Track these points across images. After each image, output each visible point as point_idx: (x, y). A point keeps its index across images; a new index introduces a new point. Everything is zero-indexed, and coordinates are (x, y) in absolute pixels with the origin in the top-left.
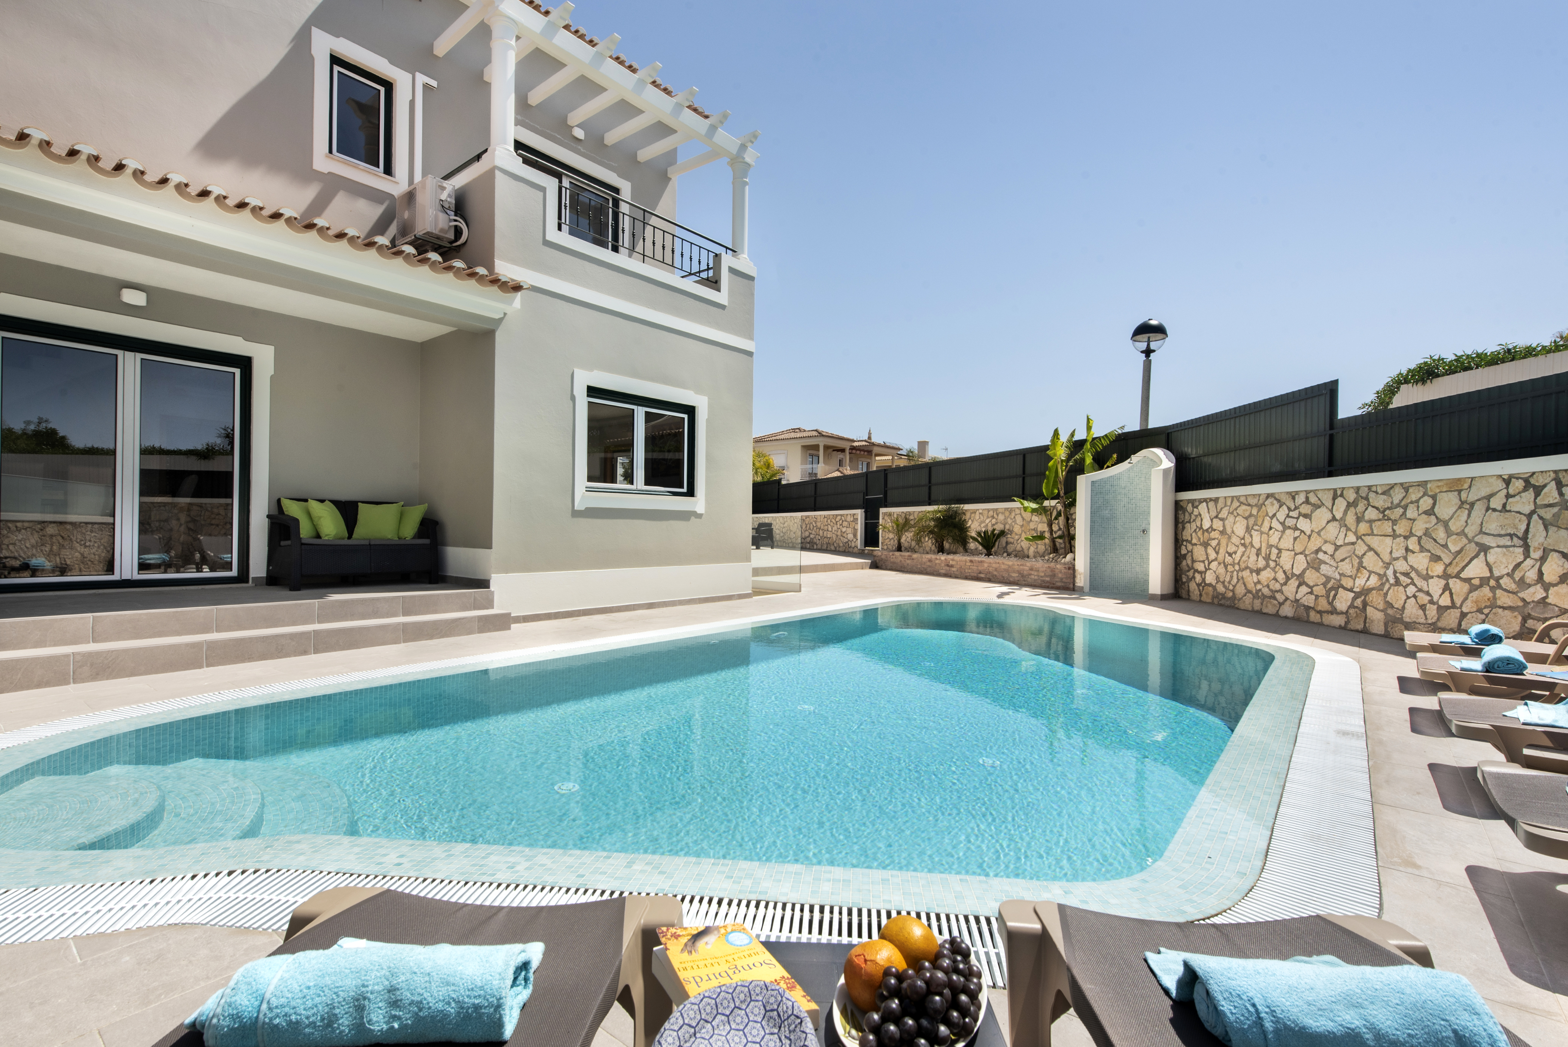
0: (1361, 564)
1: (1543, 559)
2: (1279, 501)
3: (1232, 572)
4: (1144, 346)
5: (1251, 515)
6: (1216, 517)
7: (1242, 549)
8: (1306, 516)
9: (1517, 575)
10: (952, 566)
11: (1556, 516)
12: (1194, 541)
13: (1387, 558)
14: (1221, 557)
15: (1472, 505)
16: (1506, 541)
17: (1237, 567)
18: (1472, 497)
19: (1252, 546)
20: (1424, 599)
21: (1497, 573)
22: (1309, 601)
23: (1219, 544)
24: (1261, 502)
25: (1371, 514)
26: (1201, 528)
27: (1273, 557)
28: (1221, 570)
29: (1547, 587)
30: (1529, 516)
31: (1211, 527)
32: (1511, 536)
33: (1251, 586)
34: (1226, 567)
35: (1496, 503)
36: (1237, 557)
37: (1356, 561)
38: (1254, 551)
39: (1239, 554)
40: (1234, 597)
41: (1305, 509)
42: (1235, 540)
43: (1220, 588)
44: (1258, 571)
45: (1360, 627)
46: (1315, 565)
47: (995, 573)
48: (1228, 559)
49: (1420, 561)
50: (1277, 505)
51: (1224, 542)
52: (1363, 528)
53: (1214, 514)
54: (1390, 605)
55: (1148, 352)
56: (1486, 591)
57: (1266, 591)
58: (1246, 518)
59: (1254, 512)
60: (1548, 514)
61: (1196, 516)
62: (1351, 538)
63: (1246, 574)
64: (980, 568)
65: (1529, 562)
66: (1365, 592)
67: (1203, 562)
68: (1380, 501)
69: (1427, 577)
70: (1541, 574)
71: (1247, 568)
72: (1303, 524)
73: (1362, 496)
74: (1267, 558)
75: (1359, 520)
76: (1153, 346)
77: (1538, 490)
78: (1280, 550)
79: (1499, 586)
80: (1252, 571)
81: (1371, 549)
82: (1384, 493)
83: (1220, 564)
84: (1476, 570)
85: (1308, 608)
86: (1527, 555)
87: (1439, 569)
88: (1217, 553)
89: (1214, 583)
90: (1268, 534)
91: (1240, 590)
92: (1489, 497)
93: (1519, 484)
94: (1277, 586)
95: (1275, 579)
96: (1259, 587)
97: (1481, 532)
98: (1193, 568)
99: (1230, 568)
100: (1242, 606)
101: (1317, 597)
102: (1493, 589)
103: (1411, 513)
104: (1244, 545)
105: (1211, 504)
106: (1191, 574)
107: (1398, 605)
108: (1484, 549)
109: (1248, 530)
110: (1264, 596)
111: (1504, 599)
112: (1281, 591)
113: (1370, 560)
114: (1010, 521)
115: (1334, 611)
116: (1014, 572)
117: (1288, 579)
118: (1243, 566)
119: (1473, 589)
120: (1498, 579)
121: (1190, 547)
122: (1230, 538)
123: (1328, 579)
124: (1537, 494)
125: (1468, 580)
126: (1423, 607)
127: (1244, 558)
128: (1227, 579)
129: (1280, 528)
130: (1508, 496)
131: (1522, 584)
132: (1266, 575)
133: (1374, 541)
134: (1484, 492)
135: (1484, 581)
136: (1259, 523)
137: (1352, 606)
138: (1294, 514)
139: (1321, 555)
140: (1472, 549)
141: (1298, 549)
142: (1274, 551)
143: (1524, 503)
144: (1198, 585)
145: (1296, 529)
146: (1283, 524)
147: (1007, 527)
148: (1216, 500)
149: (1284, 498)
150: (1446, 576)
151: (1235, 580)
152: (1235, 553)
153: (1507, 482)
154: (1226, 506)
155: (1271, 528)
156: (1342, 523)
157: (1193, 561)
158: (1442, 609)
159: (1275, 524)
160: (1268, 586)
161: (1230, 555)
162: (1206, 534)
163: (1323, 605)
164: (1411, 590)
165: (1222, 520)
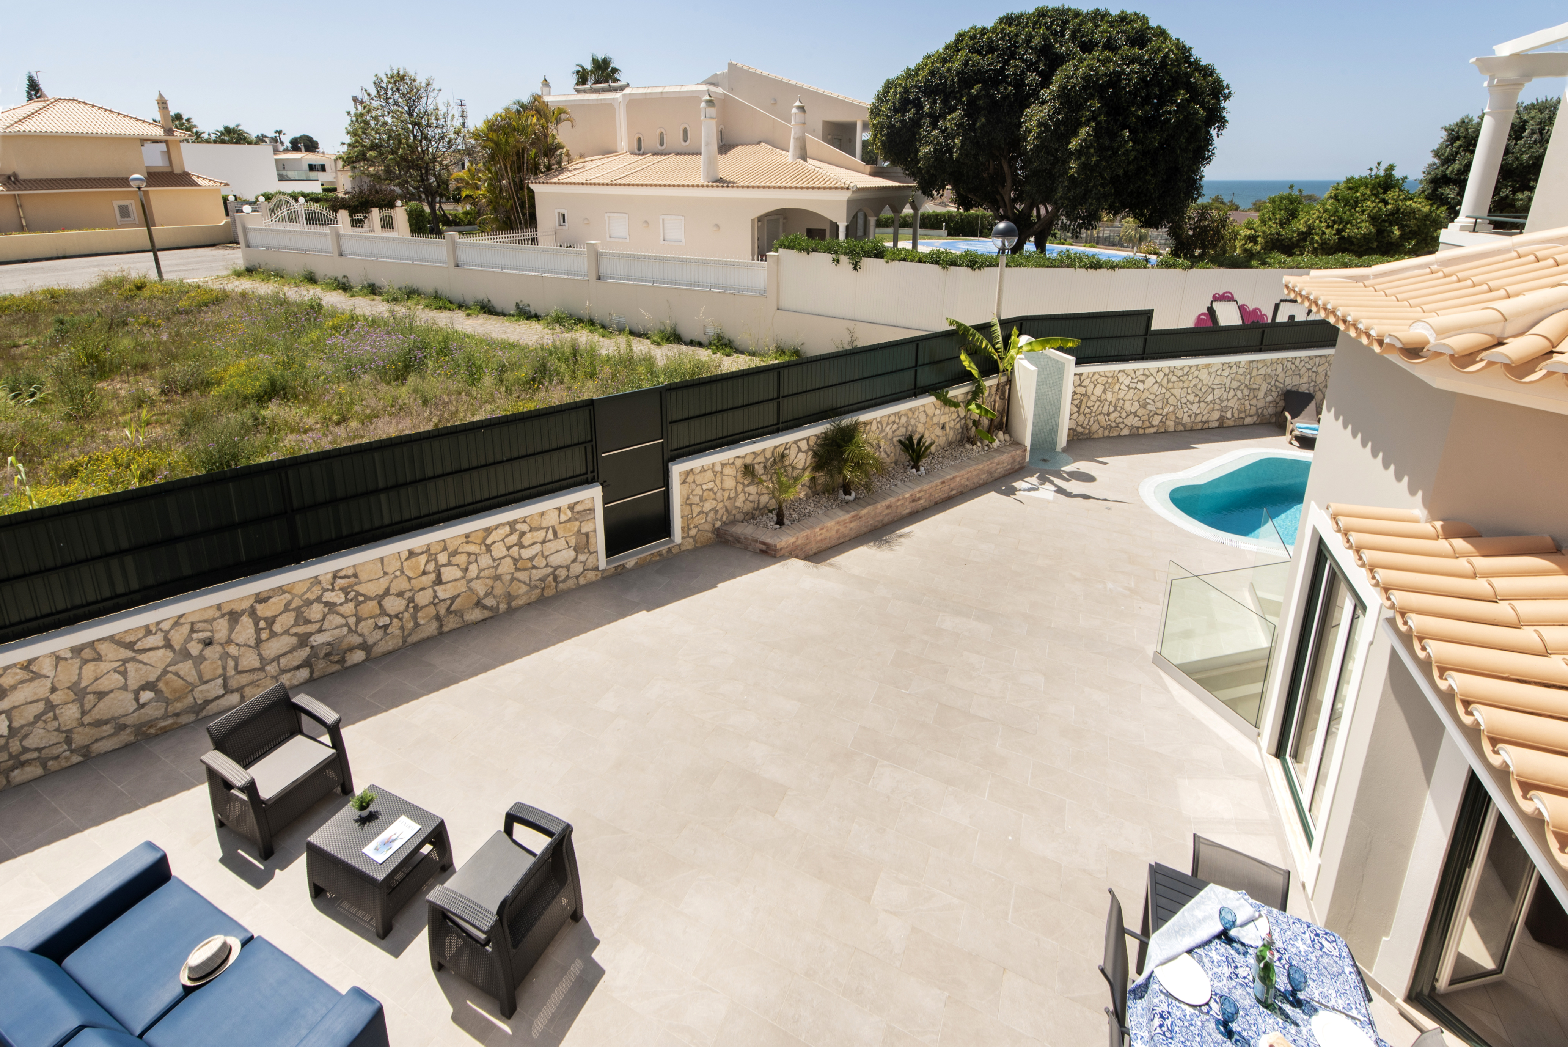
0: (1167, 402)
1: (1229, 391)
2: (1126, 374)
3: (1089, 418)
5: (1107, 382)
6: (1079, 385)
7: (1098, 403)
8: (1141, 381)
11: (1234, 376)
13: (1178, 398)
14: (1082, 410)
15: (1212, 373)
17: (1093, 414)
18: (1212, 371)
22: (1139, 424)
23: (1081, 401)
24: (1117, 375)
25: (1174, 379)
28: (1082, 418)
29: (1228, 401)
30: (1227, 377)
31: (1076, 393)
33: (1103, 423)
34: (1085, 415)
36: (1094, 409)
37: (1165, 401)
38: (1107, 403)
39: (1096, 406)
40: (1090, 432)
41: (1142, 378)
42: (1093, 398)
43: (1080, 429)
44: (1108, 414)
45: (1163, 430)
46: (1144, 406)
48: (1087, 410)
49: (1191, 397)
51: (1085, 400)
52: (1170, 385)
54: (1177, 418)
56: (1212, 405)
58: (1104, 385)
59: (1110, 380)
62: (1164, 391)
66: (1167, 414)
68: (1180, 373)
69: (1192, 404)
70: (1227, 396)
71: (1101, 413)
72: (1140, 386)
73: (1172, 371)
74: (1115, 407)
75: (1169, 381)
78: (1124, 401)
79: (1215, 402)
80: (1104, 415)
81: (1172, 394)
84: (1210, 398)
85: (1138, 428)
86: (1226, 390)
87: (1197, 399)
88: (1079, 408)
90: (1118, 393)
91: (1095, 427)
92: (1217, 371)
93: (1227, 366)
94: (1121, 420)
95: (1120, 417)
97: (1214, 384)
99: (1088, 416)
100: (1096, 436)
101: (1143, 421)
103: (1190, 378)
104: (1100, 401)
109: (1104, 391)
112: (1123, 423)
113: (1172, 401)
114: (913, 422)
115: (1153, 426)
117: (1128, 416)
118: (1098, 412)
122: (1089, 397)
123: (1151, 411)
124: (1231, 369)
126: (1190, 416)
127: (1100, 408)
128: (1086, 422)
129: (1126, 389)
130: (1223, 370)
133: (1174, 391)
136: (1113, 387)
137: (1161, 421)
138: (1135, 381)
139: (1148, 401)
140: (1210, 390)
141: (1136, 398)
142: (1121, 402)
143: (1227, 372)
145: (1136, 388)
146: (1128, 386)
147: (910, 428)
150: (1199, 402)
151: (1092, 422)
154: (1088, 377)
155: (1120, 390)
156: (1161, 385)
158: (1196, 415)
159: (1123, 387)
160: (1113, 421)
161: (1089, 408)
163: (1147, 424)
165: (1084, 387)
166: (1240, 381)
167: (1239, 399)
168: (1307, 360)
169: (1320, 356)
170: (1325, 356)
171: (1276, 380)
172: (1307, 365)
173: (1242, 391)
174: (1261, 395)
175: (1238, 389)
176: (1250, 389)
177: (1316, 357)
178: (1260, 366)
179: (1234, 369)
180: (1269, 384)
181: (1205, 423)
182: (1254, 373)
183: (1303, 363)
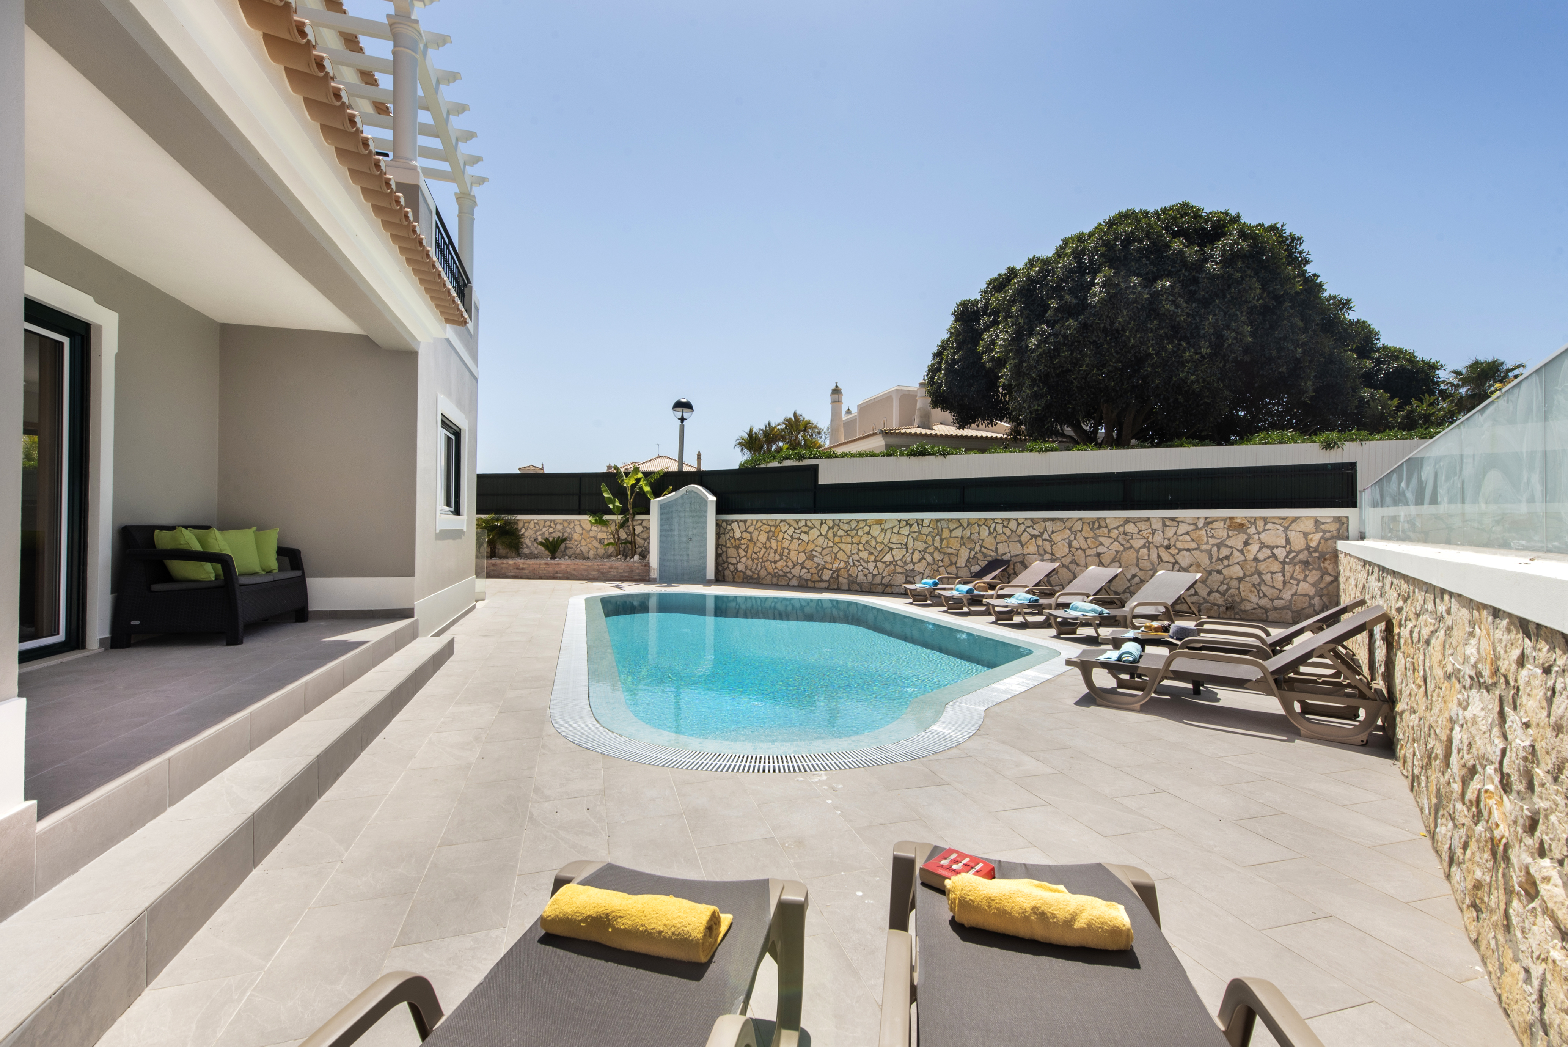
0: (836, 557)
1: (913, 553)
2: (788, 524)
3: (757, 563)
4: (679, 415)
5: (770, 531)
6: (745, 531)
7: (764, 550)
8: (805, 533)
9: (904, 560)
10: (523, 569)
11: (917, 536)
12: (728, 545)
13: (849, 554)
14: (749, 554)
15: (886, 530)
16: (899, 546)
17: (761, 560)
18: (886, 528)
19: (771, 548)
20: (866, 571)
21: (896, 559)
22: (808, 576)
23: (748, 547)
24: (777, 524)
25: (841, 533)
26: (733, 537)
27: (785, 554)
28: (750, 562)
29: (914, 564)
30: (908, 536)
31: (741, 537)
32: (901, 544)
33: (770, 570)
34: (753, 560)
35: (895, 530)
36: (761, 555)
37: (833, 556)
38: (772, 551)
39: (762, 553)
40: (759, 577)
41: (805, 529)
42: (758, 544)
43: (749, 573)
44: (775, 562)
45: (836, 587)
46: (811, 557)
47: (574, 572)
48: (754, 556)
49: (864, 555)
50: (787, 526)
51: (751, 546)
52: (837, 539)
53: (744, 529)
54: (850, 575)
55: (682, 420)
56: (892, 567)
57: (781, 573)
58: (767, 533)
59: (773, 529)
60: (915, 535)
61: (730, 530)
62: (831, 544)
63: (767, 564)
64: (556, 569)
65: (908, 554)
66: (838, 570)
67: (736, 558)
68: (846, 527)
69: (867, 562)
70: (912, 559)
71: (768, 560)
72: (804, 537)
73: (836, 524)
74: (781, 555)
75: (835, 535)
76: (686, 415)
77: (911, 526)
78: (790, 551)
79: (897, 565)
80: (771, 562)
81: (841, 549)
82: (847, 523)
83: (748, 559)
84: (888, 558)
85: (807, 580)
86: (907, 552)
87: (872, 558)
88: (746, 552)
89: (744, 570)
90: (782, 542)
91: (763, 573)
92: (892, 528)
93: (904, 523)
94: (788, 570)
95: (787, 566)
96: (776, 571)
97: (890, 542)
98: (727, 562)
99: (756, 561)
100: (764, 582)
101: (812, 574)
102: (895, 566)
103: (860, 533)
104: (765, 548)
105: (741, 524)
106: (726, 565)
107: (854, 575)
108: (891, 549)
109: (768, 539)
110: (779, 576)
111: (899, 570)
112: (790, 572)
113: (841, 555)
114: (568, 530)
115: (822, 581)
116: (594, 570)
117: (794, 566)
118: (765, 559)
119: (887, 566)
120: (896, 562)
121: (724, 549)
122: (755, 543)
123: (819, 565)
124: (910, 528)
125: (885, 563)
126: (866, 575)
127: (766, 555)
128: (754, 567)
129: (790, 539)
130: (900, 528)
131: (906, 563)
132: (780, 564)
133: (843, 546)
134: (891, 526)
135: (891, 562)
136: (776, 535)
137: (831, 577)
138: (799, 531)
139: (814, 553)
140: (887, 549)
141: (801, 549)
142: (786, 551)
143: (906, 531)
144: (732, 572)
145: (799, 539)
146: (791, 536)
147: (566, 535)
148: (745, 521)
149: (792, 523)
150: (875, 561)
151: (759, 568)
152: (760, 552)
153: (900, 521)
154: (752, 525)
155: (783, 539)
156: (826, 537)
157: (727, 558)
158: (874, 576)
159: (786, 536)
160: (782, 570)
161: (756, 553)
162: (737, 541)
163: (816, 577)
164: (860, 568)
165: (749, 533)
166: (925, 542)
167: (929, 564)
168: (1029, 523)
169: (1053, 520)
170: (1061, 520)
171: (981, 546)
172: (1030, 530)
173: (932, 554)
174: (962, 562)
175: (925, 550)
176: (944, 553)
177: (1045, 520)
178: (952, 526)
179: (915, 528)
180: (972, 549)
181: (887, 586)
182: (946, 534)
183: (1022, 527)
